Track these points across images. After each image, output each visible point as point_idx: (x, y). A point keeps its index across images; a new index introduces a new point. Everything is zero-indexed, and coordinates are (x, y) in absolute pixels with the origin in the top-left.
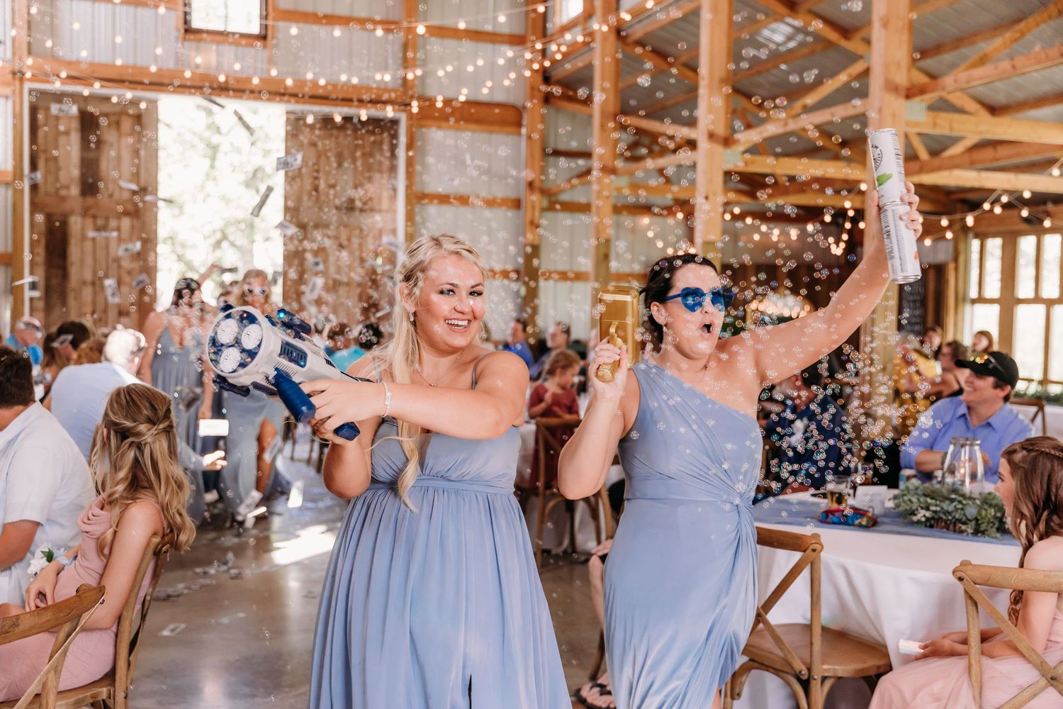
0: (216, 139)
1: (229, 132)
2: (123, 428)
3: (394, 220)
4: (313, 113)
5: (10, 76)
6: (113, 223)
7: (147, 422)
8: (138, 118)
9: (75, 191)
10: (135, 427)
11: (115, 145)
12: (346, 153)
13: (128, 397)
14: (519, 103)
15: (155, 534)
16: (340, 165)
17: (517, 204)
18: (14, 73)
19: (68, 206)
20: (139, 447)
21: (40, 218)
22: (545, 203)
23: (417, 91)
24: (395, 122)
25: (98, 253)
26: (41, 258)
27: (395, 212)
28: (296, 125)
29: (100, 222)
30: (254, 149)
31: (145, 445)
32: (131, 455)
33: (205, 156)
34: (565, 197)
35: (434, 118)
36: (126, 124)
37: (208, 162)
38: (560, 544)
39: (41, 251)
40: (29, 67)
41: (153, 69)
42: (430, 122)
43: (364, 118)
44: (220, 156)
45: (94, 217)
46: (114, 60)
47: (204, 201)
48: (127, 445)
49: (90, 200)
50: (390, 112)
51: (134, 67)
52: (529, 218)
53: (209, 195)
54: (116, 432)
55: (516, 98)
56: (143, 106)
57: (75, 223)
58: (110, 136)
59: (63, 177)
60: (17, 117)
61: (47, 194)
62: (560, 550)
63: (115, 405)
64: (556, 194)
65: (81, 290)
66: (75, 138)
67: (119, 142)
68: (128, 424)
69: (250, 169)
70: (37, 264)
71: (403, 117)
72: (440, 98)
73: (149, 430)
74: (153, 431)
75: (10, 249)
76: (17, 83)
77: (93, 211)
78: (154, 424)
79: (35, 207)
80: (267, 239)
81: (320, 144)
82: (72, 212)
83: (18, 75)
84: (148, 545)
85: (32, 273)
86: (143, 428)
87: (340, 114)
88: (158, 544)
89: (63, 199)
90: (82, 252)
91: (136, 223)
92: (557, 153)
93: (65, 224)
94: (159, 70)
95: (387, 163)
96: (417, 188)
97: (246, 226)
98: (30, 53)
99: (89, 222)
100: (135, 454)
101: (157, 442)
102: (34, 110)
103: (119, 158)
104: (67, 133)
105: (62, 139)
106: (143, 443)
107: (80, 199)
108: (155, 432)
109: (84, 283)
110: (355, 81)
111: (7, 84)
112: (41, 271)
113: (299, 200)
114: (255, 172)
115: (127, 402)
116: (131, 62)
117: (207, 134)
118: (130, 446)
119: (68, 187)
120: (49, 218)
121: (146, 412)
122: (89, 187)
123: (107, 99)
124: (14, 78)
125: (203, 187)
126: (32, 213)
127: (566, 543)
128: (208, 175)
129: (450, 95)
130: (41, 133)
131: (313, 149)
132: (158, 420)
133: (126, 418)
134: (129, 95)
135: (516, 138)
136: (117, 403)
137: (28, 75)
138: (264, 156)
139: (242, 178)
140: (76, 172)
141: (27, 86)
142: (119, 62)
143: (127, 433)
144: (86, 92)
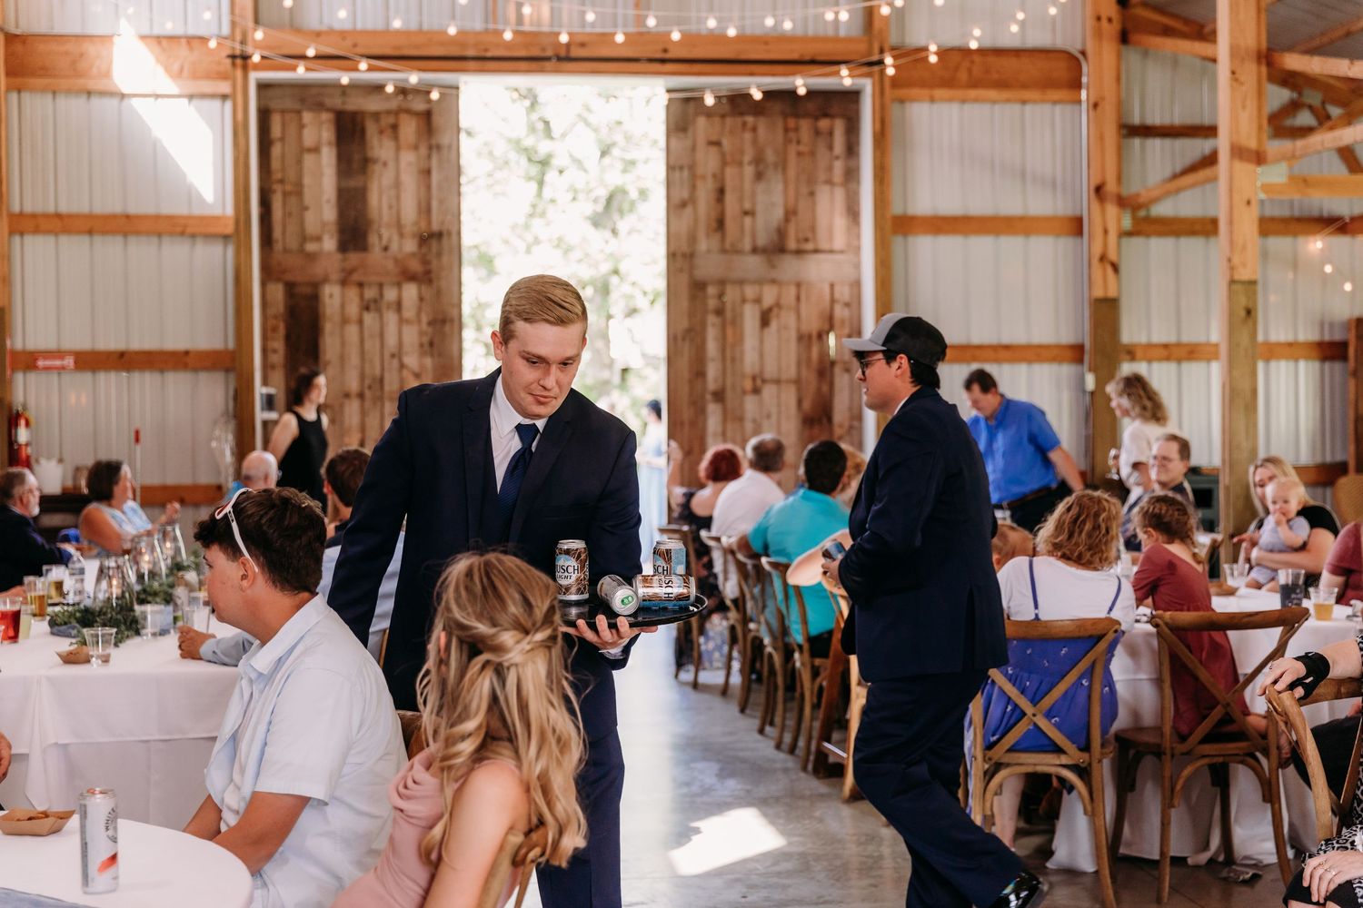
0: (544, 147)
1: (564, 135)
2: (473, 636)
3: (858, 266)
4: (713, 89)
5: (229, 61)
6: (390, 294)
7: (515, 629)
8: (427, 116)
9: (329, 244)
10: (494, 635)
11: (391, 165)
12: (770, 156)
13: (485, 580)
14: (1074, 46)
15: (511, 829)
16: (759, 176)
17: (1076, 226)
18: (233, 57)
19: (318, 269)
20: (500, 672)
21: (278, 291)
22: (1127, 223)
23: (893, 39)
24: (853, 96)
25: (368, 345)
26: (278, 358)
27: (857, 250)
28: (684, 113)
29: (370, 293)
30: (607, 160)
31: (508, 668)
32: (485, 683)
33: (530, 179)
34: (1163, 209)
35: (923, 84)
36: (409, 128)
37: (534, 186)
38: (1206, 846)
39: (279, 344)
40: (258, 45)
41: (452, 31)
42: (915, 92)
43: (802, 91)
44: (551, 176)
45: (361, 285)
46: (388, 21)
47: (528, 251)
48: (479, 666)
49: (354, 258)
50: (845, 79)
51: (420, 32)
52: (1097, 250)
53: (537, 241)
54: (461, 641)
55: (1069, 39)
56: (435, 95)
57: (332, 297)
58: (381, 148)
59: (310, 219)
60: (239, 131)
61: (286, 250)
62: (1203, 858)
63: (463, 593)
64: (1146, 205)
65: (342, 406)
66: (328, 157)
67: (397, 159)
68: (483, 628)
69: (603, 193)
70: (273, 367)
71: (867, 86)
72: (933, 48)
73: (518, 642)
74: (525, 645)
75: (231, 345)
76: (239, 73)
77: (356, 277)
78: (527, 632)
79: (268, 272)
80: (632, 312)
81: (725, 142)
82: (326, 280)
83: (241, 60)
84: (502, 848)
85: (265, 382)
86: (508, 638)
87: (758, 87)
88: (520, 847)
89: (312, 257)
90: (343, 344)
91: (427, 292)
92: (1146, 131)
93: (314, 299)
94: (461, 33)
95: (839, 166)
96: (897, 208)
97: (595, 291)
98: (257, 21)
99: (352, 293)
100: (492, 683)
101: (530, 664)
102: (264, 116)
103: (397, 184)
104: (316, 150)
105: (309, 159)
106: (506, 664)
107: (339, 256)
108: (528, 647)
109: (347, 395)
110: (788, 25)
111: (223, 76)
112: (278, 377)
113: (693, 239)
114: (610, 200)
115: (484, 589)
116: (414, 26)
117: (529, 142)
118: (483, 667)
119: (318, 239)
120: (290, 287)
121: (514, 609)
122: (354, 232)
123: (379, 88)
124: (234, 65)
125: (527, 226)
126: (263, 284)
127: (1215, 841)
128: (534, 206)
129: (953, 40)
130: (276, 151)
131: (714, 150)
132: (534, 625)
133: (480, 617)
134: (414, 79)
135: (1068, 108)
136: (467, 588)
137: (256, 58)
138: (624, 171)
139: (589, 208)
140: (329, 213)
141: (254, 76)
142: (397, 24)
143: (480, 646)
144: (345, 80)
